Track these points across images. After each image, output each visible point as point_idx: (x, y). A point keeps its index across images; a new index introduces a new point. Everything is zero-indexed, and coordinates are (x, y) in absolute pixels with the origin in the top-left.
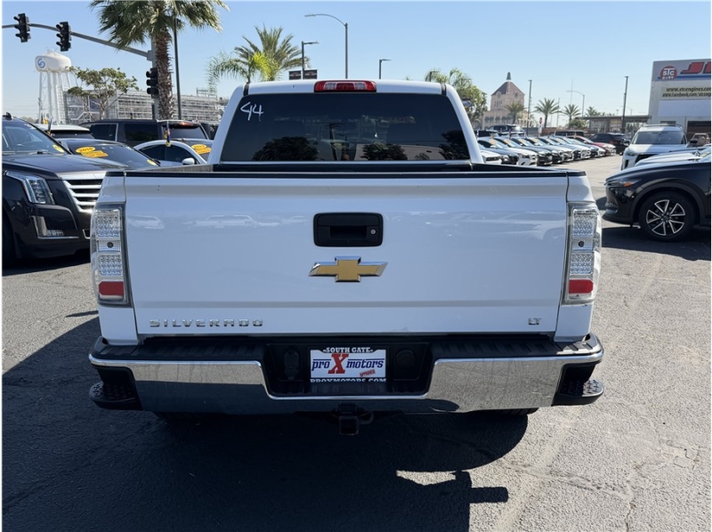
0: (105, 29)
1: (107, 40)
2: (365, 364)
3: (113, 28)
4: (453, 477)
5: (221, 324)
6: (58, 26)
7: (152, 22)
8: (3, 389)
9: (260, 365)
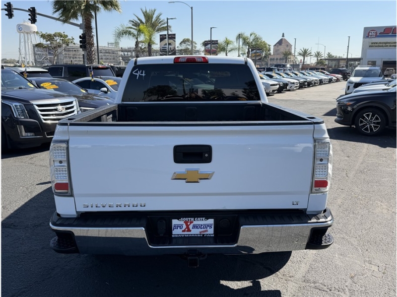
0: (56, 12)
1: (58, 17)
2: (202, 227)
3: (60, 11)
4: (251, 284)
5: (123, 206)
6: (29, 9)
7: (82, 8)
8: (2, 230)
9: (144, 229)
